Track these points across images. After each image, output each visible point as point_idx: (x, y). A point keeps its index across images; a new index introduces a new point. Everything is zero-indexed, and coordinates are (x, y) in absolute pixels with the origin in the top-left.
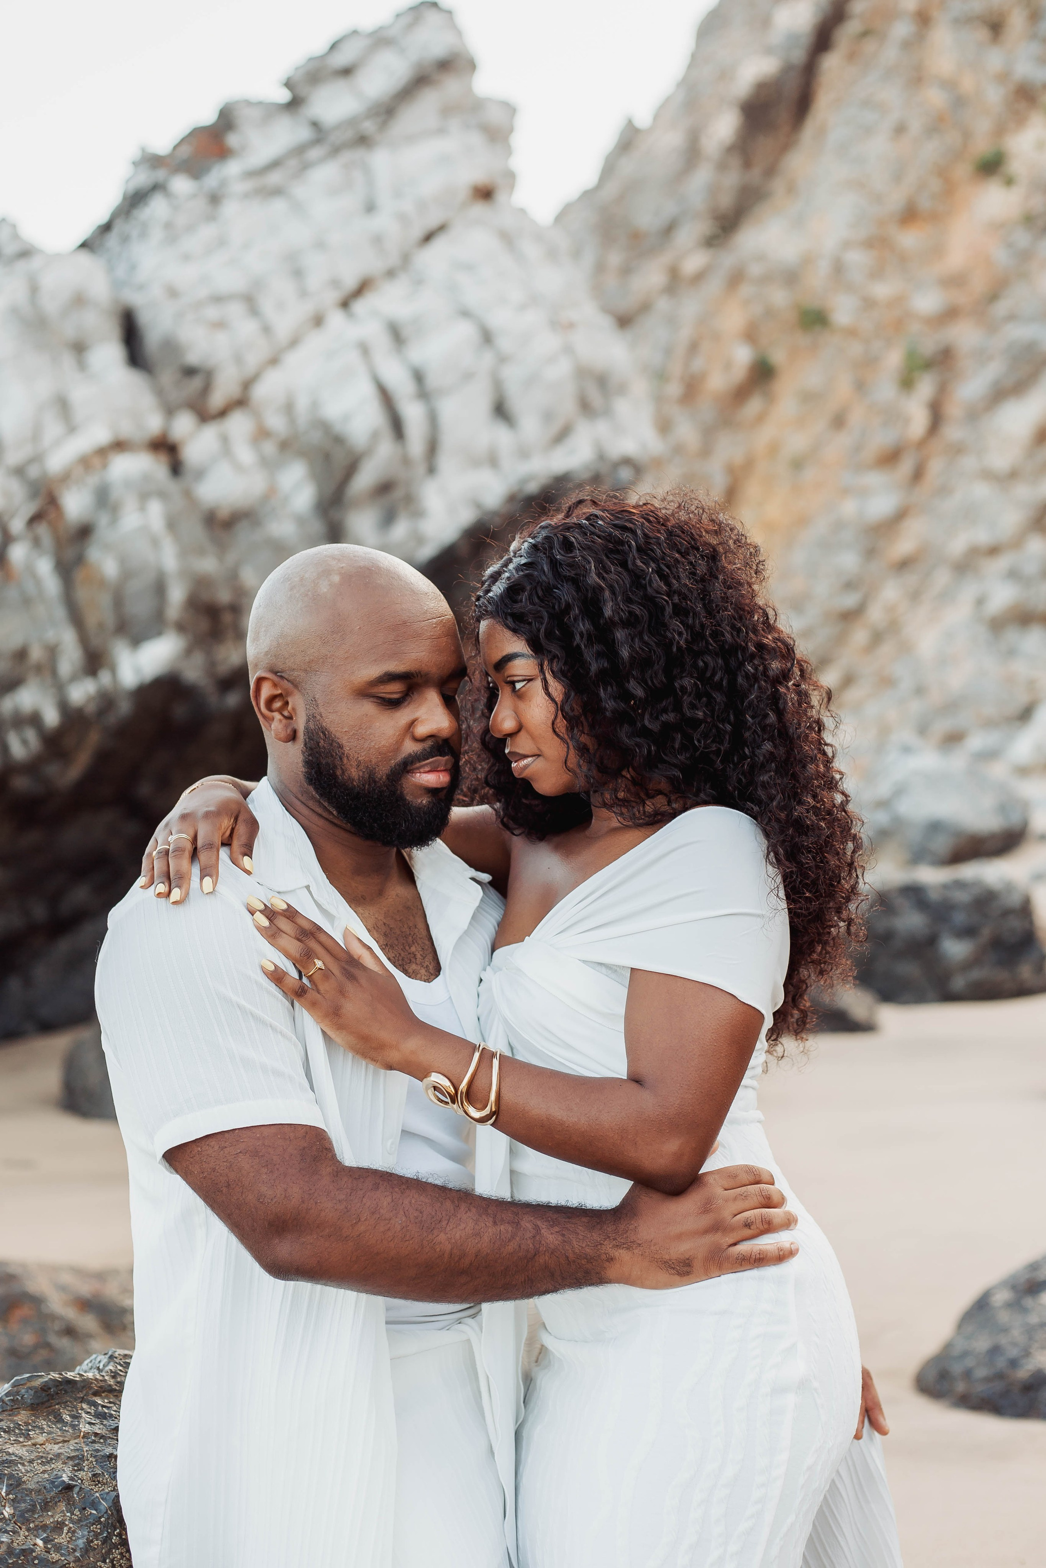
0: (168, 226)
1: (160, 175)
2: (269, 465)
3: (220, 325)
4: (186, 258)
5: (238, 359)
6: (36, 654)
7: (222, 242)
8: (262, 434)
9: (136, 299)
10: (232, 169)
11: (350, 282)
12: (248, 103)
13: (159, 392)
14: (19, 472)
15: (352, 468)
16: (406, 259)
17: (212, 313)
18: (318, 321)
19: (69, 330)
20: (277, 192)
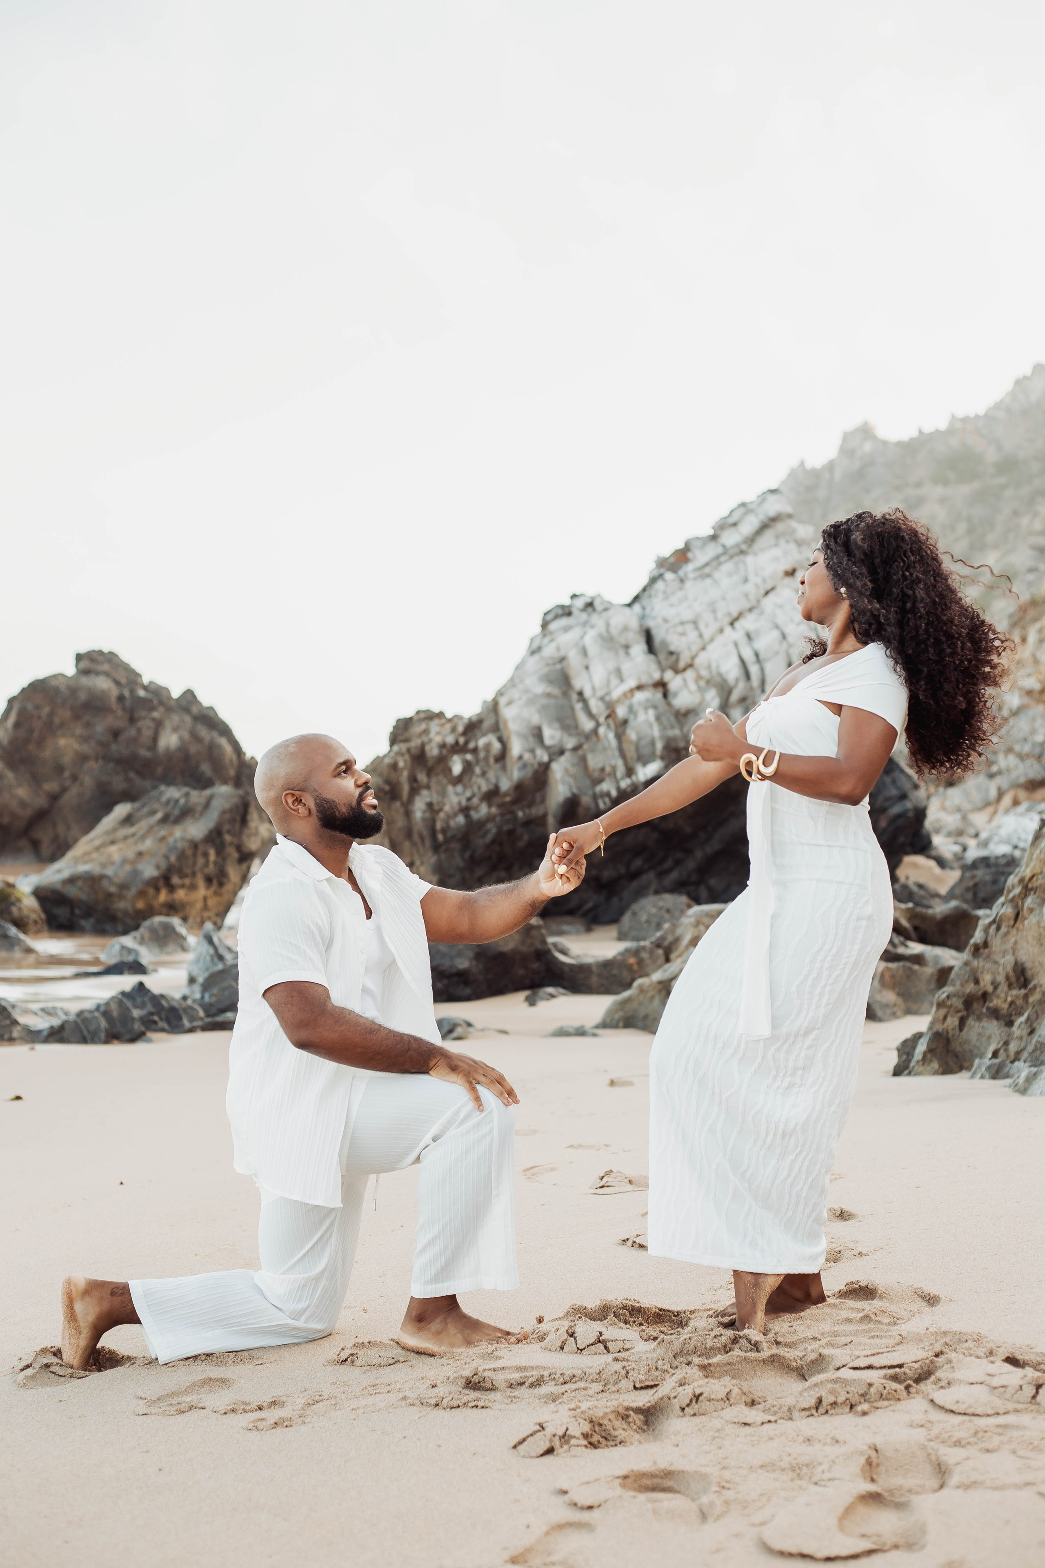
0: (664, 592)
1: (662, 570)
2: (701, 690)
3: (683, 634)
4: (672, 605)
5: (689, 649)
6: (608, 769)
7: (686, 598)
8: (699, 678)
9: (651, 623)
10: (689, 567)
11: (735, 614)
12: (698, 538)
13: (659, 663)
14: (602, 699)
15: (730, 692)
16: (758, 602)
17: (680, 629)
18: (721, 631)
19: (623, 641)
20: (708, 576)
